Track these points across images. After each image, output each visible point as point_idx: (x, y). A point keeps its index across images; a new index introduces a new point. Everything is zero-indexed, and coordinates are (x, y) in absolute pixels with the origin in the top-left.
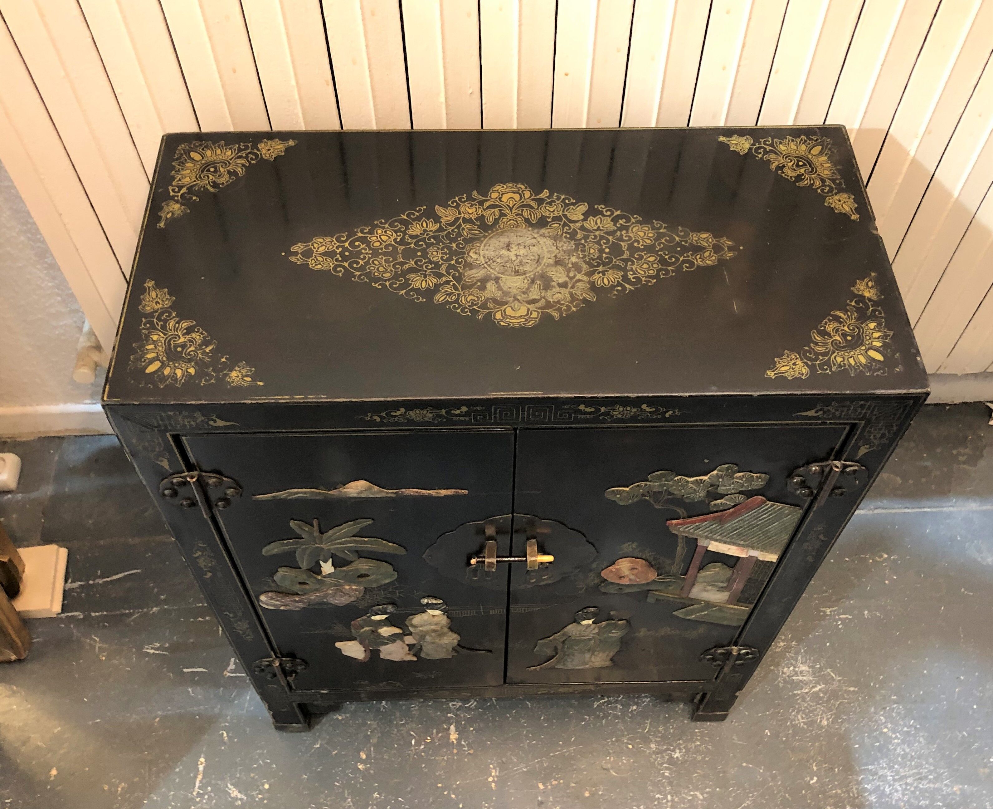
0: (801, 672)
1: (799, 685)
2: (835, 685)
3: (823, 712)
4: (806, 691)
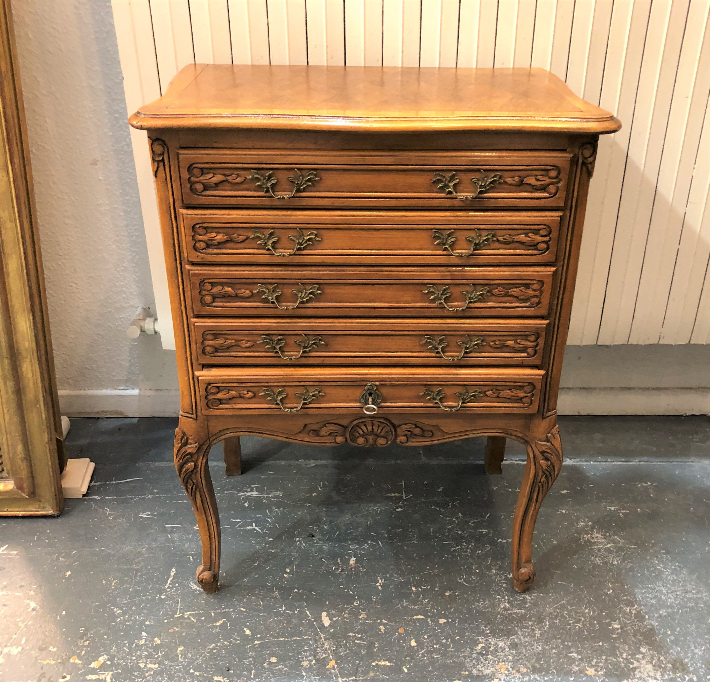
0: (596, 538)
1: (595, 543)
2: (621, 545)
3: (614, 557)
4: (601, 547)
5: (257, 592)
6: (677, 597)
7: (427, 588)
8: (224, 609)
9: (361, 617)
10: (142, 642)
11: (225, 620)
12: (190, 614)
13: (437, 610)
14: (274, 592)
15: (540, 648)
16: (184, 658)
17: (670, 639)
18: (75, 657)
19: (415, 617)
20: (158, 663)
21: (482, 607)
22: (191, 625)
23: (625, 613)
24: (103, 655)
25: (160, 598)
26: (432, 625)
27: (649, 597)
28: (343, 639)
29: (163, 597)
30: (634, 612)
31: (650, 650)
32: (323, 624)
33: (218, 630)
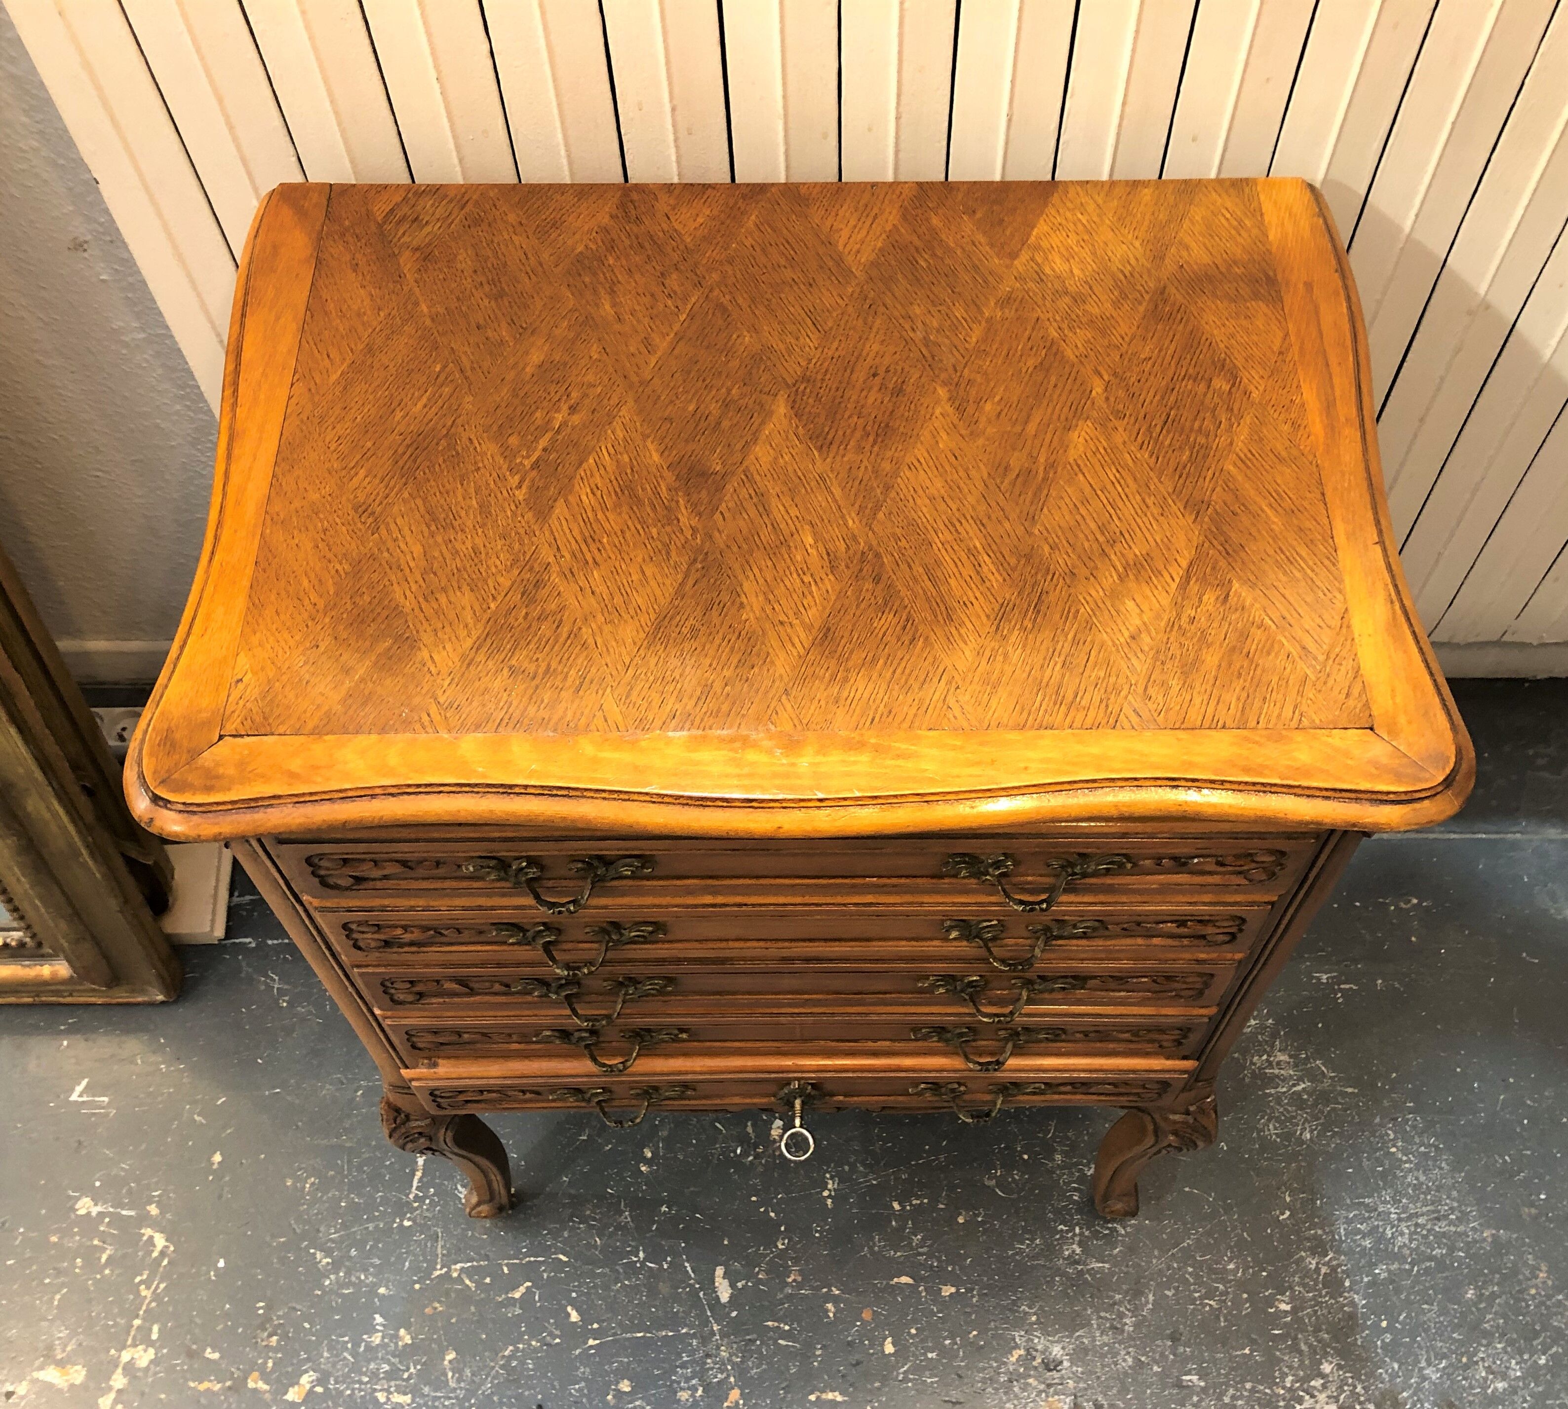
0: (1278, 1063)
1: (1272, 1081)
2: (1326, 1084)
3: (1306, 1121)
4: (1284, 1090)
5: (588, 1212)
6: (1415, 1233)
7: (922, 1202)
8: (527, 1255)
9: (790, 1280)
10: (377, 1339)
11: (529, 1284)
12: (462, 1269)
13: (939, 1260)
14: (621, 1213)
15: (1130, 1361)
16: (459, 1381)
17: (1383, 1341)
18: (256, 1374)
19: (896, 1280)
20: (411, 1392)
21: (1027, 1256)
22: (465, 1296)
23: (1307, 1273)
24: (306, 1371)
25: (401, 1225)
26: (926, 1302)
27: (1359, 1231)
28: (754, 1336)
29: (407, 1223)
30: (1324, 1270)
31: (1340, 1367)
32: (718, 1298)
33: (518, 1311)
